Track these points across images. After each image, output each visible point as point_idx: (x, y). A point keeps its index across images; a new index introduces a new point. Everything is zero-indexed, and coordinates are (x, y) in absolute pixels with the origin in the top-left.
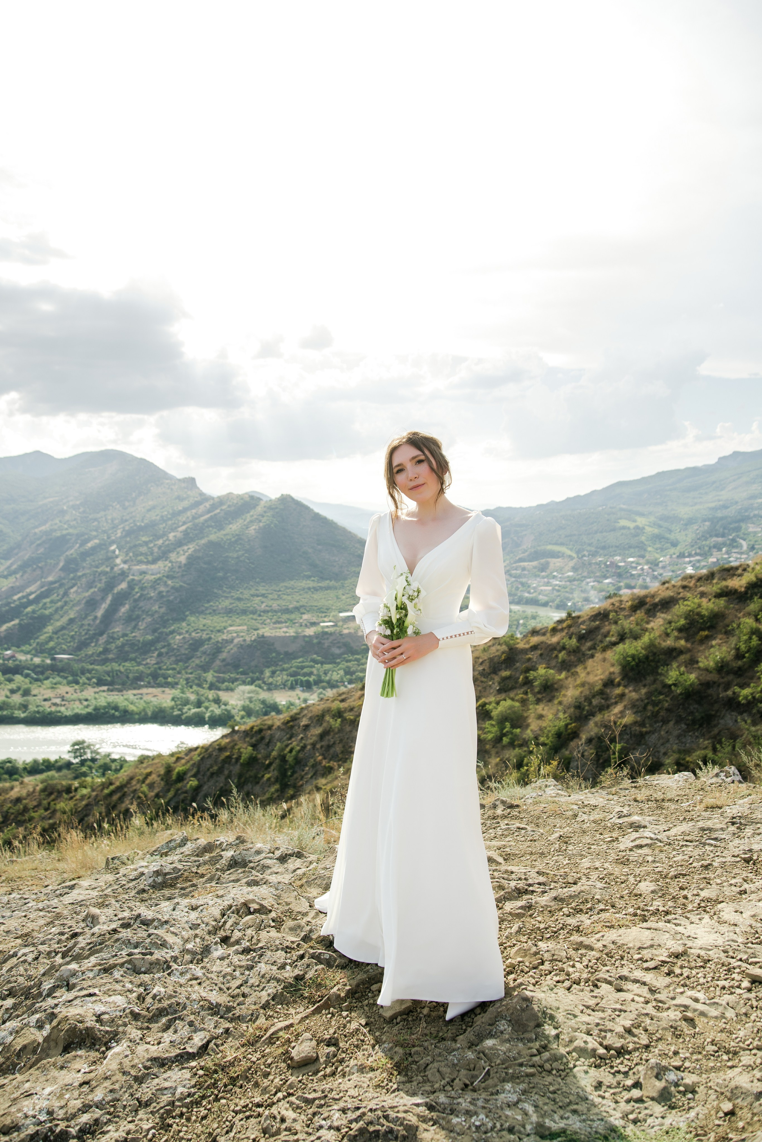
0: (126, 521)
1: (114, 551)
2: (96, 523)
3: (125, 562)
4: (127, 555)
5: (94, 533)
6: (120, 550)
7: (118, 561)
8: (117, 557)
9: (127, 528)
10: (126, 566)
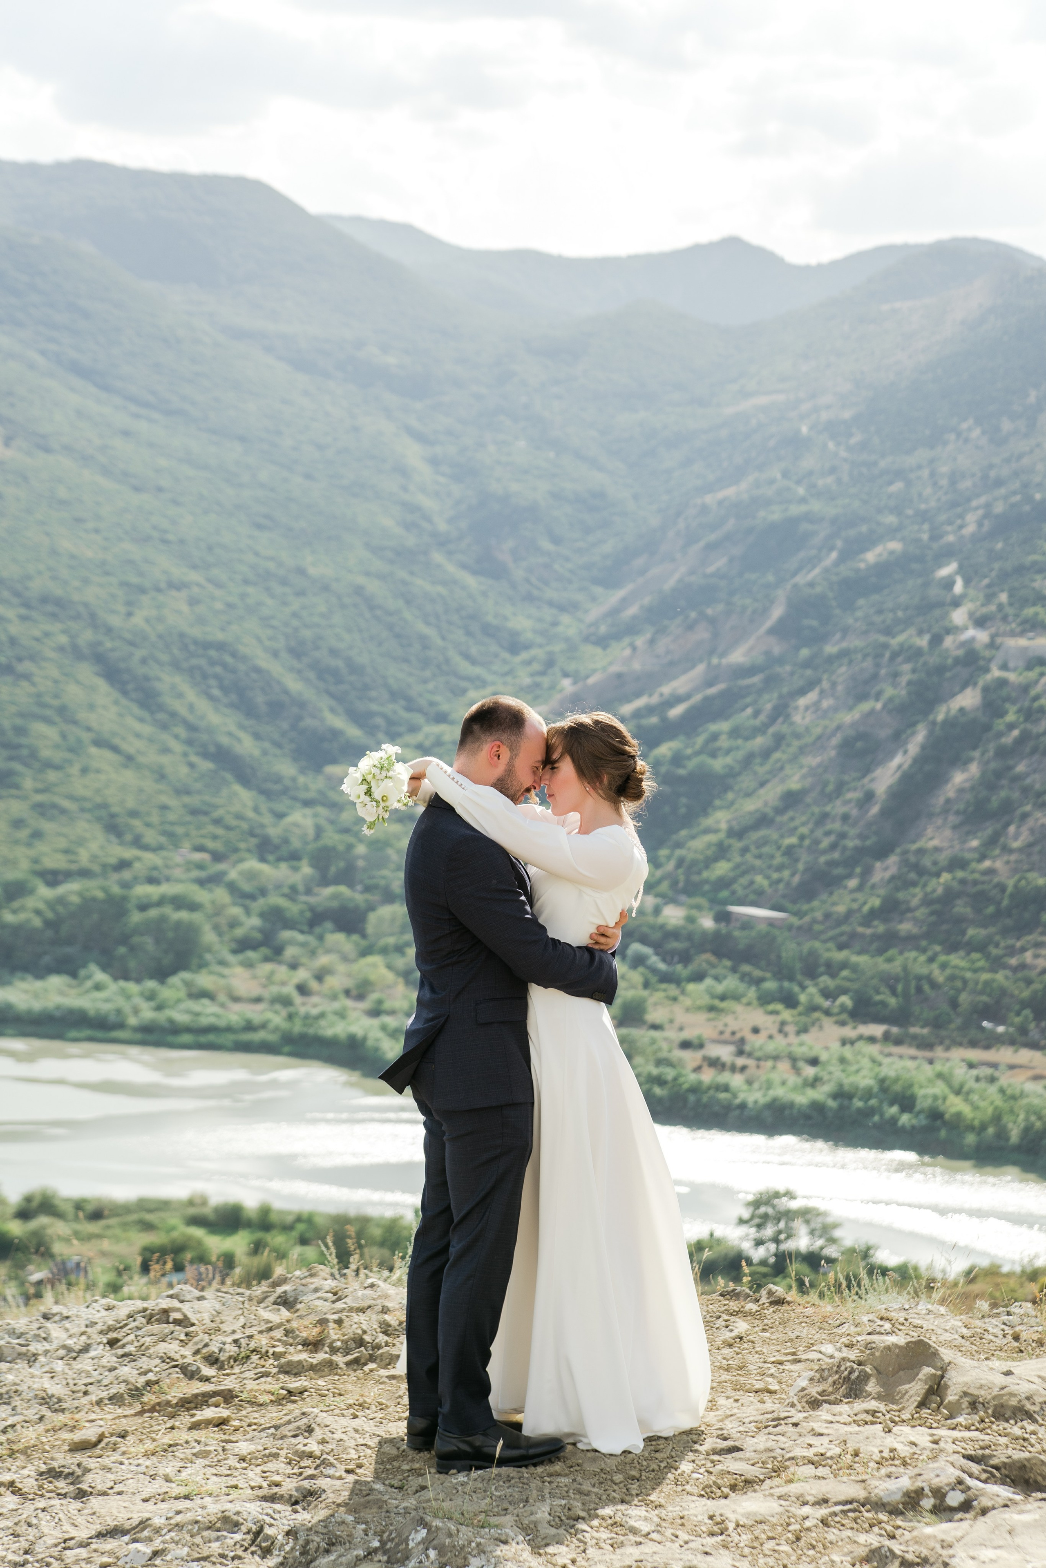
0: (999, 483)
1: (949, 584)
2: (898, 486)
3: (980, 622)
4: (990, 597)
5: (891, 519)
6: (967, 582)
7: (959, 616)
8: (956, 603)
9: (999, 508)
10: (982, 636)
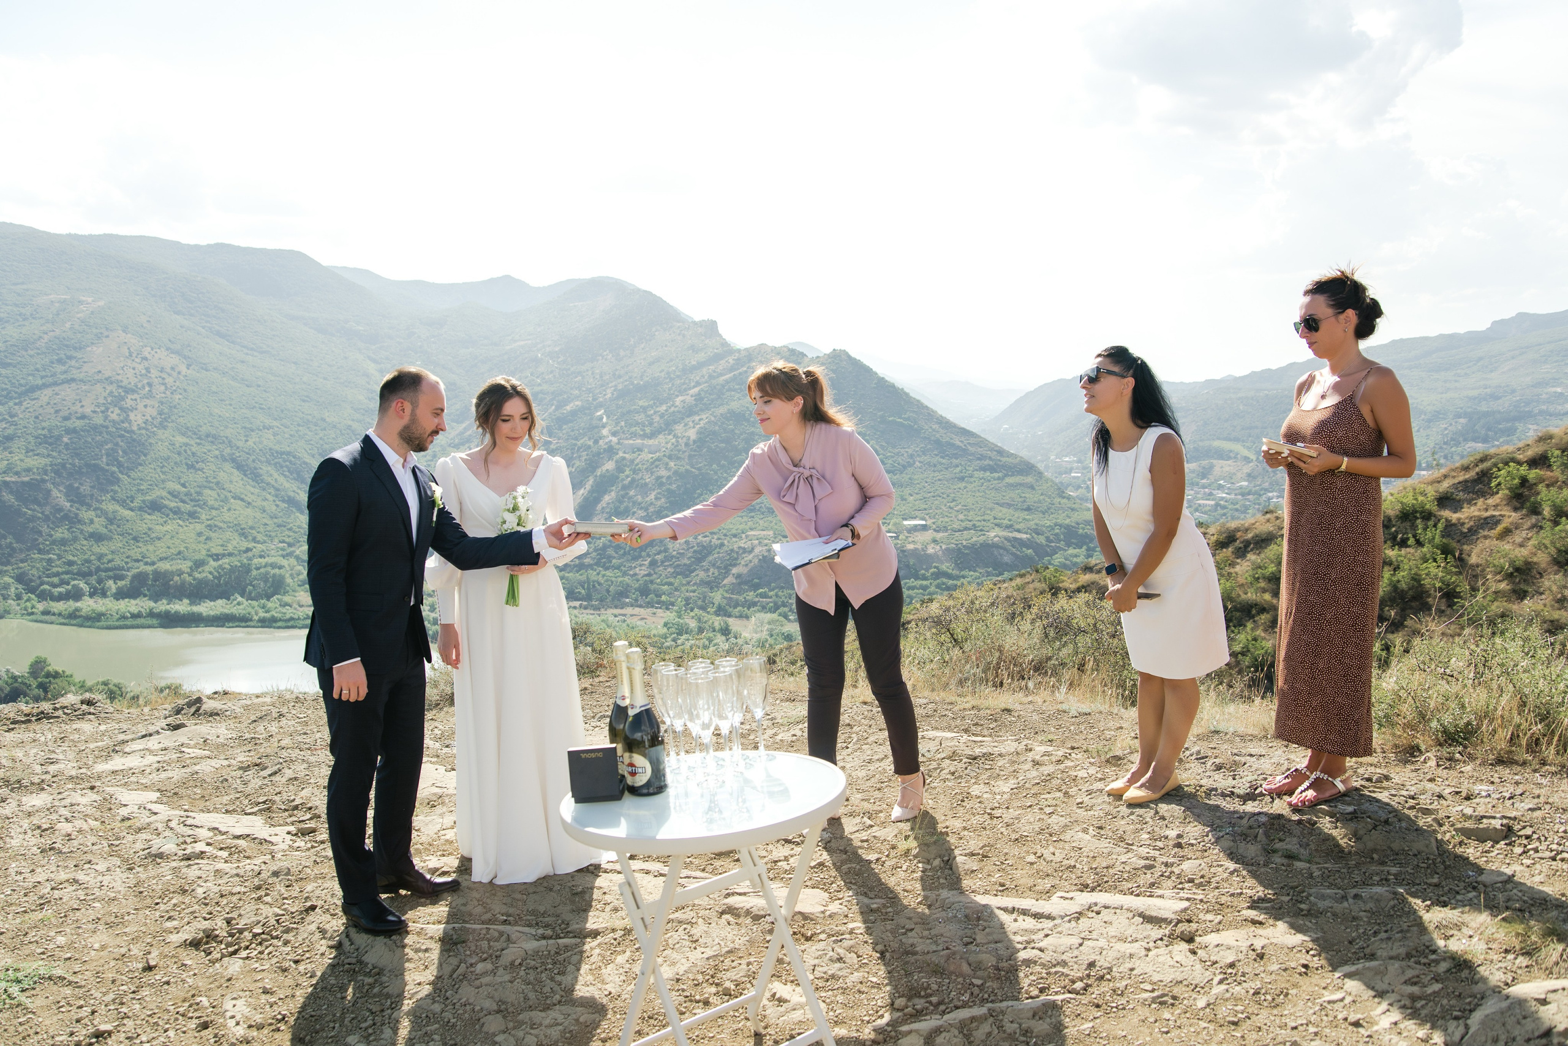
0: (620, 377)
1: (601, 418)
2: (579, 378)
3: (614, 434)
4: (617, 424)
5: (576, 392)
6: (608, 417)
7: (605, 432)
8: (604, 427)
9: (620, 387)
10: (615, 439)
